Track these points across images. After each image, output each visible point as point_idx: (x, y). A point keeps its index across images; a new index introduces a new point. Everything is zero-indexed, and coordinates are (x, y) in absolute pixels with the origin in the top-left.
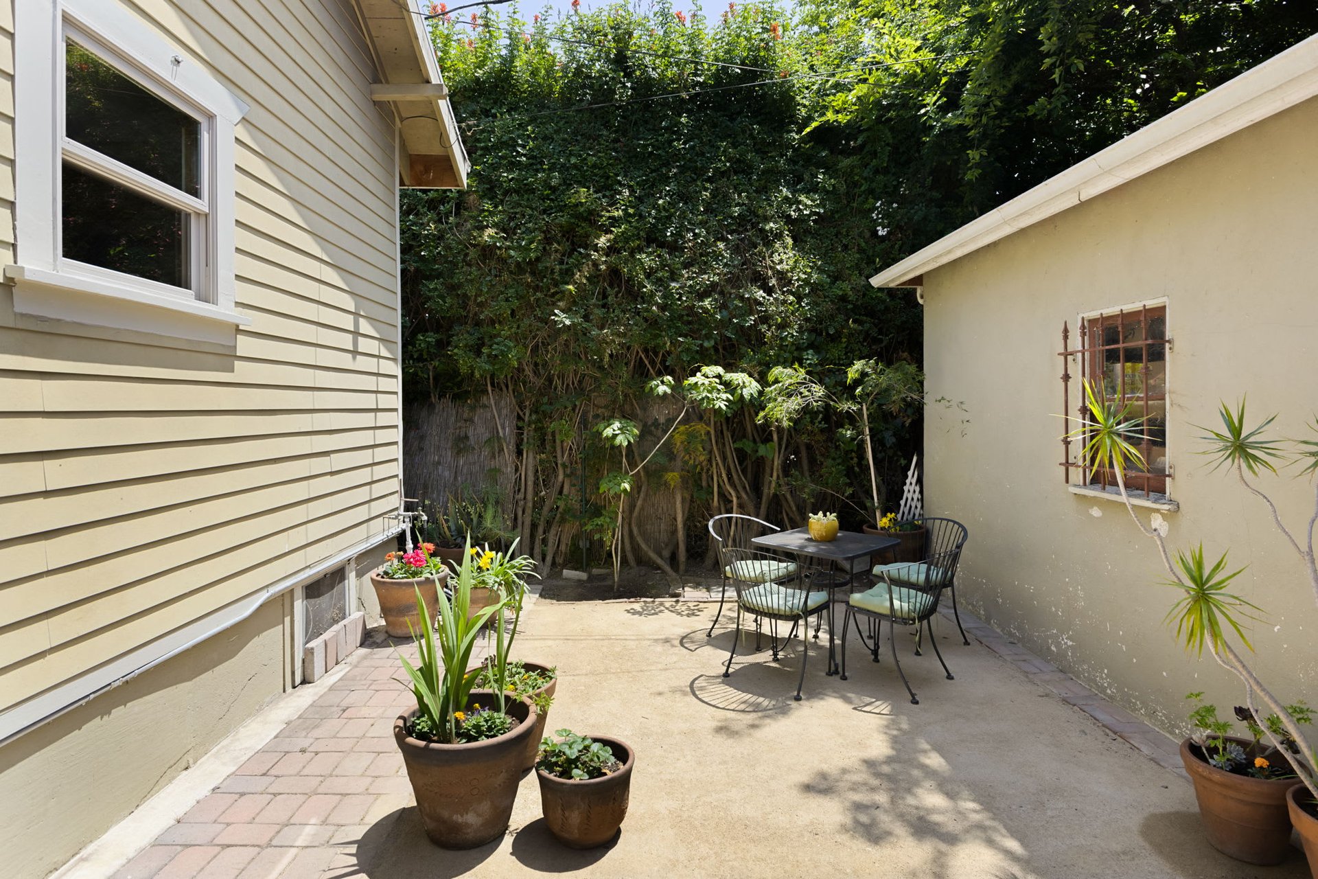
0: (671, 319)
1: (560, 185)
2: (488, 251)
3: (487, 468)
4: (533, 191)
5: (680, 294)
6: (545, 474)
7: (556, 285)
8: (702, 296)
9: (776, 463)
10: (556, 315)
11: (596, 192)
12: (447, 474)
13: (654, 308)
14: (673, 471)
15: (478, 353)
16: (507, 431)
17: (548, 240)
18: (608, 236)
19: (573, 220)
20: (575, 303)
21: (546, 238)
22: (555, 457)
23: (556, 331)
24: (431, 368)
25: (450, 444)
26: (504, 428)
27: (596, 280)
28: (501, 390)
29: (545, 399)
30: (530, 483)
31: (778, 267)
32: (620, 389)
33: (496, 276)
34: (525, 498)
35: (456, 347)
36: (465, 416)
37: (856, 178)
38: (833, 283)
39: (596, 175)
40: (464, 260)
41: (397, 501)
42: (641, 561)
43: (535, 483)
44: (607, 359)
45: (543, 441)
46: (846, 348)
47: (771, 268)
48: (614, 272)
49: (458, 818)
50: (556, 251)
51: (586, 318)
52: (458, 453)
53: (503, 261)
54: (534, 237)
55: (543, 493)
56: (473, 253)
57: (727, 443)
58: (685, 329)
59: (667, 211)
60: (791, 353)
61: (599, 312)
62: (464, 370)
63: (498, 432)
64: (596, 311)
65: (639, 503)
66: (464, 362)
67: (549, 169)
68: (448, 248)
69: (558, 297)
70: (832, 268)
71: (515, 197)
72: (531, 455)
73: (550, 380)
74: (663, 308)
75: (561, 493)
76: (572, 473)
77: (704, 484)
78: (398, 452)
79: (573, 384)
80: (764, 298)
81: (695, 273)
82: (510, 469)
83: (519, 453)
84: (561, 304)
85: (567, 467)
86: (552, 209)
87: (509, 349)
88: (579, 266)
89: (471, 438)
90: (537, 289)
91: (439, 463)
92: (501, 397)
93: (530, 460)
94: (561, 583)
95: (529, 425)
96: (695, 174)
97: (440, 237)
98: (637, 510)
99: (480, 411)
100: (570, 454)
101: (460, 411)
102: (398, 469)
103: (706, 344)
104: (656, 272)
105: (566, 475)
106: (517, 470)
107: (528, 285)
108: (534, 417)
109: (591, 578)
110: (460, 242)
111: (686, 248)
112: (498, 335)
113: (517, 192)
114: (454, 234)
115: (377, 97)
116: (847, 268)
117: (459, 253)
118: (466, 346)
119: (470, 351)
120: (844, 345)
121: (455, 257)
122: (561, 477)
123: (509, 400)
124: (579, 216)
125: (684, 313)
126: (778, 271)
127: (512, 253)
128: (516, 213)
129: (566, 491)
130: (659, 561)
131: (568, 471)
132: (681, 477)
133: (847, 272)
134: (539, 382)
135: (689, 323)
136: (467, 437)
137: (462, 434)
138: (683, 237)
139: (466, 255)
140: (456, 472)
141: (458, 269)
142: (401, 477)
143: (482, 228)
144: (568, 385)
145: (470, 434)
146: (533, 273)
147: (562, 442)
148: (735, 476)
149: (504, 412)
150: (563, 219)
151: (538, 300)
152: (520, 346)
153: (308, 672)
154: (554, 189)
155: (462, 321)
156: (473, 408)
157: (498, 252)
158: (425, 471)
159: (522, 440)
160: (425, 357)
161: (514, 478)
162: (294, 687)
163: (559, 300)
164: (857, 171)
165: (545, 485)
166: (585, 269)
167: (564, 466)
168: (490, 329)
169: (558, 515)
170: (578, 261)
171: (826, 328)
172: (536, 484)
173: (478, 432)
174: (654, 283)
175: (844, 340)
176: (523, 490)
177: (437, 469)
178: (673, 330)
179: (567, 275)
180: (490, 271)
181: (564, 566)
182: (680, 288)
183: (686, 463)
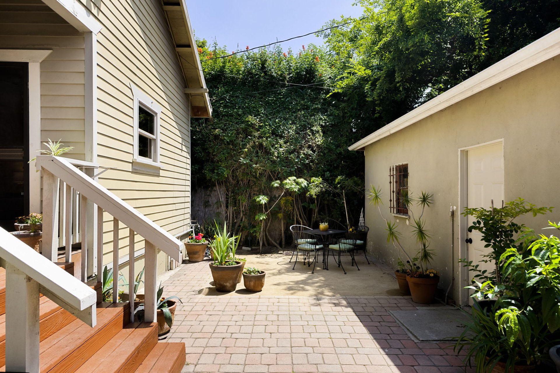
0: (280, 161)
1: (242, 114)
2: (216, 137)
3: (216, 212)
4: (232, 116)
5: (283, 153)
6: (237, 213)
7: (241, 149)
8: (290, 154)
9: (316, 211)
10: (240, 159)
11: (255, 117)
12: (202, 214)
13: (274, 158)
14: (280, 213)
15: (213, 172)
16: (223, 199)
17: (238, 133)
18: (259, 132)
19: (246, 127)
20: (247, 155)
21: (237, 133)
22: (240, 208)
23: (240, 165)
24: (196, 177)
25: (202, 204)
26: (222, 198)
27: (254, 147)
28: (220, 185)
29: (237, 188)
30: (231, 217)
31: (317, 143)
32: (263, 185)
33: (220, 145)
34: (229, 223)
35: (205, 170)
36: (208, 194)
37: (346, 111)
38: (337, 148)
39: (254, 111)
40: (208, 140)
41: (189, 221)
42: (269, 244)
43: (232, 217)
44: (258, 175)
45: (235, 203)
46: (341, 171)
47: (315, 143)
48: (261, 145)
49: (225, 284)
50: (241, 137)
51: (251, 160)
52: (205, 207)
53: (222, 140)
54: (233, 132)
55: (236, 221)
56: (211, 138)
57: (299, 204)
58: (285, 164)
59: (279, 123)
60: (321, 172)
61: (255, 159)
62: (208, 178)
63: (220, 199)
64: (254, 158)
65: (269, 224)
66: (208, 175)
67: (238, 108)
68: (203, 135)
69: (241, 153)
70: (336, 143)
71: (226, 118)
72: (231, 208)
73: (238, 182)
74: (278, 157)
75: (242, 221)
76: (245, 214)
77: (291, 218)
78: (189, 205)
79: (246, 183)
80: (312, 154)
81: (288, 145)
82: (224, 213)
83: (227, 207)
84: (242, 156)
85: (244, 212)
86: (239, 122)
87: (224, 171)
88: (248, 142)
89: (210, 202)
90: (234, 150)
91: (199, 210)
92: (220, 187)
93: (231, 209)
94: (242, 251)
95: (231, 197)
96: (289, 110)
97: (200, 132)
98: (268, 227)
99: (213, 192)
100: (245, 207)
101: (206, 192)
102: (189, 210)
103: (292, 170)
104: (275, 145)
105: (243, 215)
106: (226, 213)
107: (231, 149)
108: (232, 194)
109: (252, 250)
110: (207, 134)
111: (285, 136)
112: (220, 166)
113: (227, 116)
114: (205, 131)
115: (186, 92)
116: (342, 143)
117: (206, 137)
118: (208, 170)
119: (210, 171)
120: (340, 170)
121: (205, 139)
122: (242, 215)
123: (223, 188)
124: (249, 125)
125: (285, 159)
126: (317, 144)
127: (226, 138)
128: (226, 124)
129: (243, 220)
130: (275, 244)
131: (244, 213)
132: (283, 215)
133: (342, 144)
134: (234, 182)
135: (287, 162)
136: (208, 201)
137: (207, 200)
138: (284, 133)
139: (209, 138)
140: (205, 214)
141: (206, 143)
142: (190, 213)
143: (215, 129)
144: (244, 183)
145: (210, 200)
146: (232, 145)
147: (242, 203)
148: (302, 215)
149: (222, 193)
150: (243, 126)
151: (234, 154)
152: (228, 170)
153: (171, 267)
154: (239, 115)
155: (207, 161)
156: (211, 191)
157: (220, 137)
158: (194, 213)
159: (228, 202)
160: (194, 173)
161: (225, 216)
163: (242, 154)
164: (346, 108)
165: (236, 218)
166: (251, 144)
167: (243, 211)
168: (217, 164)
169: (241, 228)
170: (248, 141)
171: (334, 164)
172: (233, 217)
173: (213, 200)
174: (274, 149)
175: (340, 168)
176: (228, 220)
177: (198, 213)
178: (281, 165)
179: (244, 146)
180: (217, 143)
181: (243, 246)
182: (283, 150)
183: (285, 210)
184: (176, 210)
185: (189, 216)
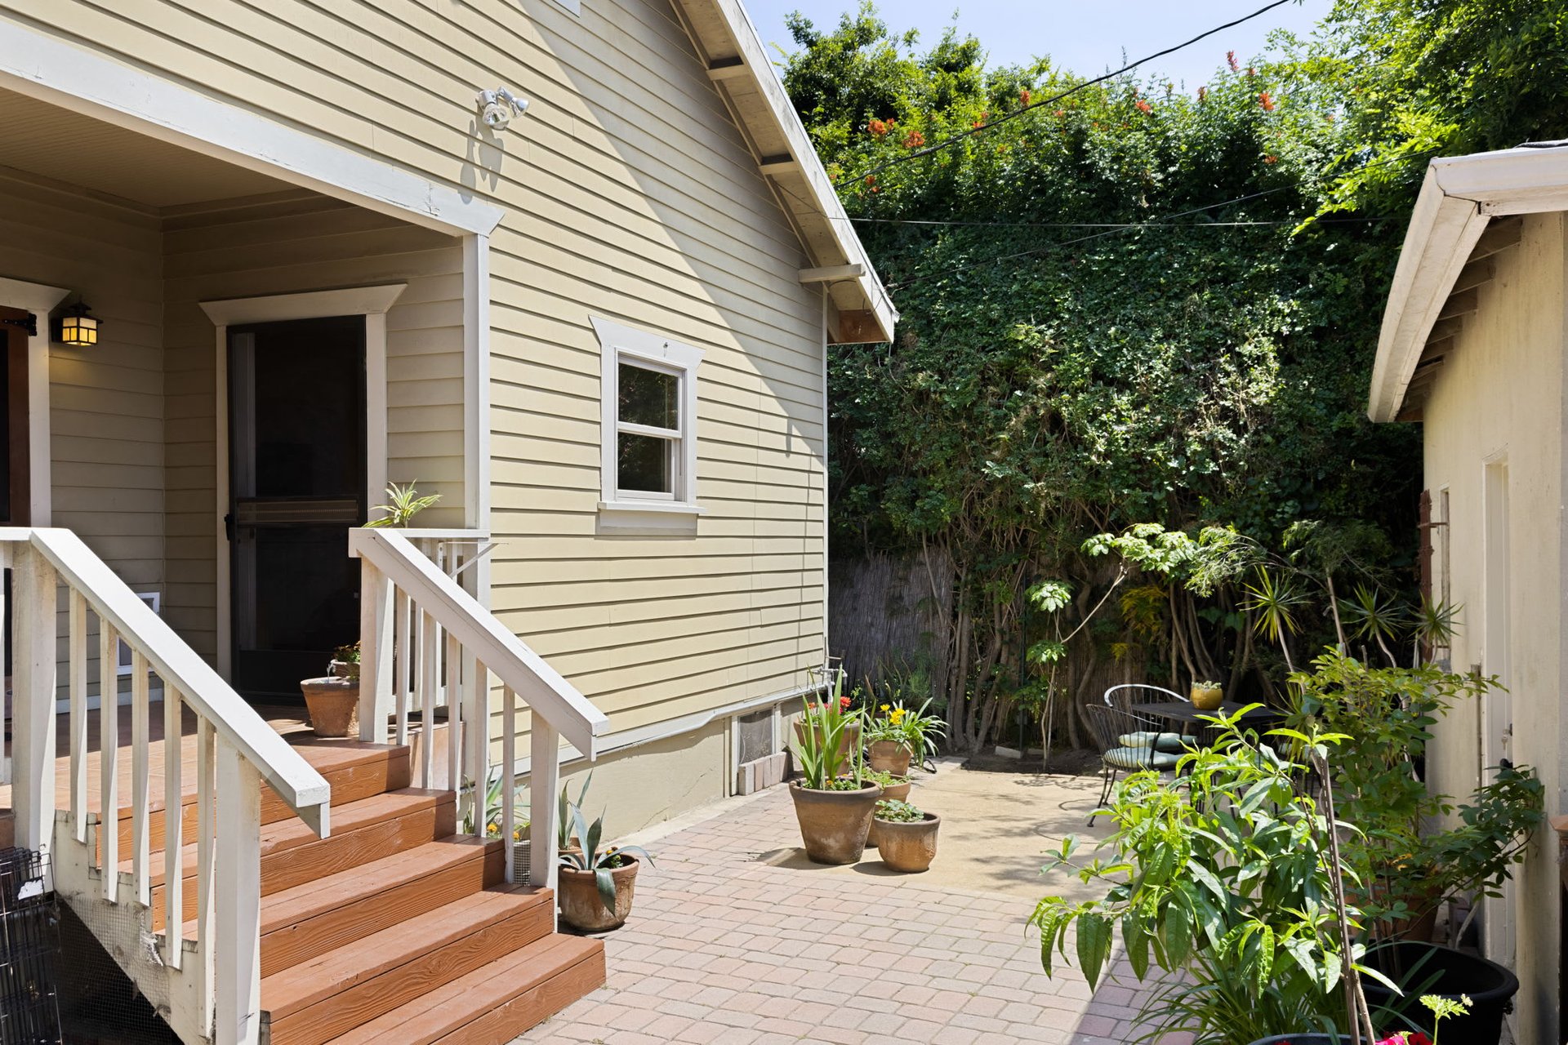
0: (1116, 467)
1: (1001, 317)
2: (922, 396)
3: (921, 631)
4: (972, 325)
5: (1126, 439)
6: (981, 641)
7: (991, 432)
8: (1153, 441)
9: (1247, 637)
10: (986, 466)
11: (1039, 323)
12: (879, 636)
13: (1094, 458)
14: (1123, 641)
15: (913, 507)
16: (943, 591)
17: (986, 381)
18: (1049, 375)
19: (1013, 359)
20: (1010, 453)
21: (983, 379)
22: (993, 621)
23: (991, 484)
24: (865, 522)
25: (883, 605)
26: (939, 588)
27: (1035, 425)
28: (939, 546)
29: (981, 557)
30: (964, 650)
31: (1255, 401)
32: (1057, 547)
33: (931, 423)
34: (959, 667)
35: (889, 500)
36: (901, 573)
37: (1378, 274)
38: (1331, 414)
39: (1040, 303)
40: (898, 406)
41: (822, 658)
42: (1084, 742)
43: (969, 649)
44: (1042, 514)
45: (981, 605)
46: (1347, 495)
47: (1244, 402)
48: (1055, 419)
49: (824, 841)
50: (993, 394)
51: (1023, 468)
52: (892, 615)
53: (938, 405)
54: (970, 380)
55: (979, 661)
56: (908, 399)
57: (1189, 611)
58: (1132, 479)
59: (1117, 340)
60: (1263, 504)
61: (1035, 462)
62: (897, 525)
63: (933, 594)
64: (1033, 461)
65: (1086, 677)
66: (897, 515)
67: (990, 299)
68: (882, 393)
69: (994, 445)
70: (1333, 395)
71: (953, 333)
72: (966, 618)
73: (988, 534)
74: (1106, 455)
75: (998, 661)
76: (1011, 640)
77: (1162, 658)
78: (823, 610)
79: (1014, 539)
80: (1231, 440)
81: (1147, 414)
82: (944, 634)
83: (955, 616)
84: (996, 453)
85: (1005, 633)
86: (990, 345)
87: (942, 503)
88: (1015, 410)
89: (906, 598)
90: (972, 436)
91: (872, 625)
92: (938, 554)
93: (965, 624)
94: (991, 759)
95: (966, 586)
96: (1159, 291)
97: (876, 382)
98: (1082, 685)
99: (915, 569)
100: (1009, 619)
101: (895, 568)
102: (823, 626)
103: (1156, 496)
104: (1100, 415)
105: (1003, 643)
106: (952, 635)
107: (963, 433)
108: (970, 577)
109: (1025, 757)
110: (895, 387)
111: (1138, 384)
112: (930, 488)
113: (955, 327)
114: (889, 378)
115: (804, 280)
116: (1357, 394)
117: (893, 398)
118: (899, 499)
119: (903, 503)
120: (1342, 493)
121: (889, 403)
122: (998, 645)
123: (945, 557)
124: (1018, 354)
125: (1131, 460)
126: (1253, 405)
127: (947, 399)
128: (953, 352)
129: (1003, 659)
131: (1007, 638)
132: (1131, 648)
133: (1358, 398)
134: (977, 538)
135: (1141, 471)
136: (901, 598)
137: (897, 594)
138: (1134, 372)
139: (901, 400)
140: (889, 636)
141: (891, 415)
142: (826, 634)
143: (916, 370)
144: (1008, 542)
145: (905, 593)
146: (969, 419)
147: (1001, 604)
148: (1197, 651)
149: (941, 570)
150: (1000, 356)
151: (974, 448)
152: (955, 499)
153: (741, 786)
154: (993, 323)
155: (895, 471)
156: (908, 567)
157: (933, 396)
158: (858, 632)
159: (958, 601)
160: (860, 510)
161: (948, 644)
162: (731, 796)
163: (995, 449)
164: (1379, 264)
165: (981, 653)
166: (1023, 413)
167: (1002, 633)
168: (924, 481)
169: (994, 687)
170: (1016, 404)
171: (1316, 472)
172: (971, 650)
173: (913, 593)
174: (1097, 429)
175: (1344, 486)
176: (957, 657)
177: (870, 631)
178: (1117, 481)
179: (1000, 424)
180: (925, 417)
181: (1001, 743)
182: (1127, 432)
183: (1138, 632)
184: (762, 626)
185: (822, 642)
